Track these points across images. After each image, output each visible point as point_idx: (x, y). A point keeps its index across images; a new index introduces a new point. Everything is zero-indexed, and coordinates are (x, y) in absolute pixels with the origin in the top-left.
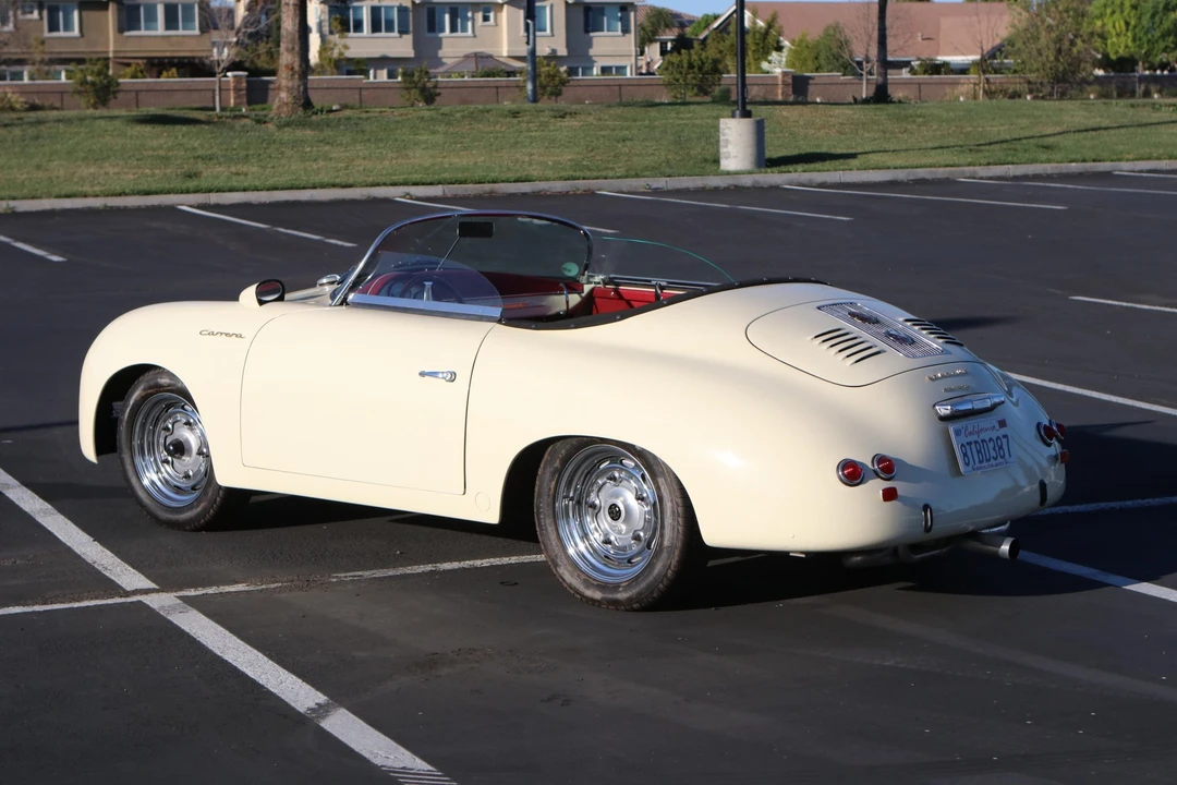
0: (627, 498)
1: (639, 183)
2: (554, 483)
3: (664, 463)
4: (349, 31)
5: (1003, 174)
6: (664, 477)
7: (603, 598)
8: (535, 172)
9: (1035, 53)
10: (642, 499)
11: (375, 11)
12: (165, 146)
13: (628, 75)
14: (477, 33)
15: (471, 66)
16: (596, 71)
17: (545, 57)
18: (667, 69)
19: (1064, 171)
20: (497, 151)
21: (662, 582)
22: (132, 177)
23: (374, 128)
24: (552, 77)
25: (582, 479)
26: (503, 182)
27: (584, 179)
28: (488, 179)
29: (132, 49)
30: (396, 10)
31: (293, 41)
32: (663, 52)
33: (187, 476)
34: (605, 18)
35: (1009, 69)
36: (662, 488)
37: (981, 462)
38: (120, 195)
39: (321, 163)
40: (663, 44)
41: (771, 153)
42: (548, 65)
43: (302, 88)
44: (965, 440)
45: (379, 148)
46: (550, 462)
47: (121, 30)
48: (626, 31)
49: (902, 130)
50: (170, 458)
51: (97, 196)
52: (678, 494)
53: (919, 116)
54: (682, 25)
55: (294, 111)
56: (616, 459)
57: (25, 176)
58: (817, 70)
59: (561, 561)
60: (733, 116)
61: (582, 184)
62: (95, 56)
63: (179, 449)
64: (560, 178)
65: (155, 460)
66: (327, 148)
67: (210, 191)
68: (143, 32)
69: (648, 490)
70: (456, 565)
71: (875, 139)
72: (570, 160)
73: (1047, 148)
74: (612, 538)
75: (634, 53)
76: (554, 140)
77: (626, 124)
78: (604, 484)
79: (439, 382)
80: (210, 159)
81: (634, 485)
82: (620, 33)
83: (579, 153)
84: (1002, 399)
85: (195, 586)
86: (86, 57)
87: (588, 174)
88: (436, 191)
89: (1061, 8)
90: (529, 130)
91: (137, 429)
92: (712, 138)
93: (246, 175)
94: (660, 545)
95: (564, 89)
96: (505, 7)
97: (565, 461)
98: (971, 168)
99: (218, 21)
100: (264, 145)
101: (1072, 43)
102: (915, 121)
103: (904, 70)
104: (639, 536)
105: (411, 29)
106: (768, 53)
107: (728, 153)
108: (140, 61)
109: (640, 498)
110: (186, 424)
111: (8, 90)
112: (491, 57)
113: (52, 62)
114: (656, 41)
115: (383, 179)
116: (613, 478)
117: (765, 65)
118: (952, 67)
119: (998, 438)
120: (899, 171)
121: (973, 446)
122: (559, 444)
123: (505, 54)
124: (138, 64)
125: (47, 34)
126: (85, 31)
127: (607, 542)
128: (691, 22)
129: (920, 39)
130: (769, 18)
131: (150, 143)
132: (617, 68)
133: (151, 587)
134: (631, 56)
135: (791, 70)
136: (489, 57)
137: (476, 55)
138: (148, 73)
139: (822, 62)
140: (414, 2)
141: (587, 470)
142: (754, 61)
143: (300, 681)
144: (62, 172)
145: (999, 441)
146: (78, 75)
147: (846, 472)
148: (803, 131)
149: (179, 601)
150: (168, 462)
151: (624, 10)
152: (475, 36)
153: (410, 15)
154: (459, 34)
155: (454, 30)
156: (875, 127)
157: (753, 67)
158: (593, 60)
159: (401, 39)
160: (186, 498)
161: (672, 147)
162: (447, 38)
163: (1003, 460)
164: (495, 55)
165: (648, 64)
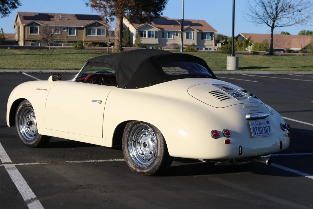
0: (149, 141)
2: (128, 135)
3: (159, 130)
4: (142, 37)
6: (158, 134)
7: (140, 172)
11: (149, 32)
12: (83, 58)
13: (212, 50)
14: (175, 38)
15: (173, 47)
16: (204, 49)
17: (191, 45)
18: (221, 49)
21: (157, 167)
22: (73, 65)
25: (136, 134)
29: (89, 39)
30: (154, 32)
31: (118, 33)
32: (222, 44)
33: (33, 132)
34: (207, 35)
35: (309, 52)
36: (158, 137)
38: (69, 69)
41: (239, 66)
42: (192, 47)
46: (127, 129)
47: (86, 35)
48: (212, 39)
49: (276, 62)
50: (29, 126)
51: (63, 69)
52: (162, 139)
53: (281, 59)
54: (226, 39)
56: (146, 128)
57: (46, 64)
58: (260, 51)
59: (129, 160)
60: (230, 56)
62: (79, 41)
63: (31, 123)
65: (25, 127)
68: (92, 35)
69: (154, 138)
70: (104, 160)
71: (268, 64)
74: (144, 153)
75: (213, 45)
78: (143, 136)
79: (97, 103)
81: (151, 137)
82: (210, 40)
84: (268, 115)
86: (77, 41)
91: (20, 117)
92: (225, 61)
94: (157, 156)
97: (131, 129)
98: (293, 72)
102: (279, 60)
103: (282, 51)
104: (152, 153)
105: (158, 37)
106: (248, 46)
107: (229, 65)
108: (90, 42)
109: (152, 141)
110: (33, 116)
113: (69, 42)
114: (220, 43)
116: (145, 134)
117: (246, 49)
118: (294, 51)
120: (274, 72)
121: (257, 129)
122: (129, 123)
125: (68, 35)
126: (78, 35)
128: (229, 38)
129: (286, 44)
130: (249, 37)
131: (80, 57)
132: (209, 48)
133: (10, 162)
134: (213, 46)
135: (253, 50)
136: (177, 45)
137: (174, 44)
138: (92, 45)
139: (261, 48)
140: (159, 30)
141: (138, 132)
142: (244, 48)
143: (32, 191)
144: (56, 63)
145: (266, 128)
146: (75, 45)
147: (214, 134)
148: (249, 61)
149: (15, 166)
150: (28, 127)
151: (212, 34)
152: (174, 39)
153: (158, 33)
154: (170, 38)
155: (169, 37)
156: (269, 61)
157: (244, 49)
158: (204, 46)
159: (155, 40)
160: (32, 138)
161: (215, 64)
162: (167, 40)
163: (267, 134)
164: (179, 44)
165: (218, 48)
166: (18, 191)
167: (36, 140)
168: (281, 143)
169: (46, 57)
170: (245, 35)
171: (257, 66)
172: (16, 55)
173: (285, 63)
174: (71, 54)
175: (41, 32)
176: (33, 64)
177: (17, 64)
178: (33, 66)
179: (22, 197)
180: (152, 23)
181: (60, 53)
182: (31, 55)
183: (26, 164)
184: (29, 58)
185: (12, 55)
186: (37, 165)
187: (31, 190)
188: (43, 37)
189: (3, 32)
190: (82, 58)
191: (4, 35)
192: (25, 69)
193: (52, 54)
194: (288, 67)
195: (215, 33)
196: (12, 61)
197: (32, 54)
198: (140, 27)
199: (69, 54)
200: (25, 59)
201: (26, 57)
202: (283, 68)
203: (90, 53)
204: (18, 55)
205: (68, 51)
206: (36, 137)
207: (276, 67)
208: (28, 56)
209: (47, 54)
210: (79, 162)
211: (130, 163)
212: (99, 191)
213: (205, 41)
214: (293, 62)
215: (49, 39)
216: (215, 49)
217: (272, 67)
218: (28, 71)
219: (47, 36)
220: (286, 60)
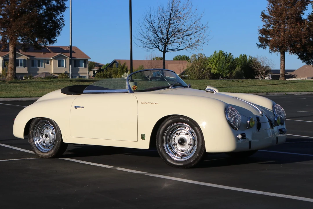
9: (193, 73)
13: (86, 79)
16: (77, 77)
17: (64, 73)
30: (23, 61)
31: (12, 61)
34: (80, 63)
39: (22, 92)
40: (94, 72)
42: (65, 75)
43: (14, 73)
45: (37, 88)
48: (85, 67)
54: (99, 66)
55: (12, 79)
66: (23, 88)
75: (87, 73)
89: (200, 62)
96: (53, 60)
100: (6, 87)
101: (203, 71)
105: (27, 66)
106: (124, 73)
114: (92, 70)
117: (123, 76)
123: (53, 73)
128: (102, 66)
132: (83, 76)
136: (49, 73)
137: (45, 72)
140: (28, 58)
142: (119, 75)
151: (85, 61)
152: (45, 67)
153: (27, 62)
154: (41, 67)
155: (39, 66)
157: (119, 77)
158: (78, 75)
159: (24, 68)
162: (38, 68)
164: (50, 73)
170: (120, 61)
180: (20, 50)
195: (89, 60)
198: (6, 55)
213: (79, 69)
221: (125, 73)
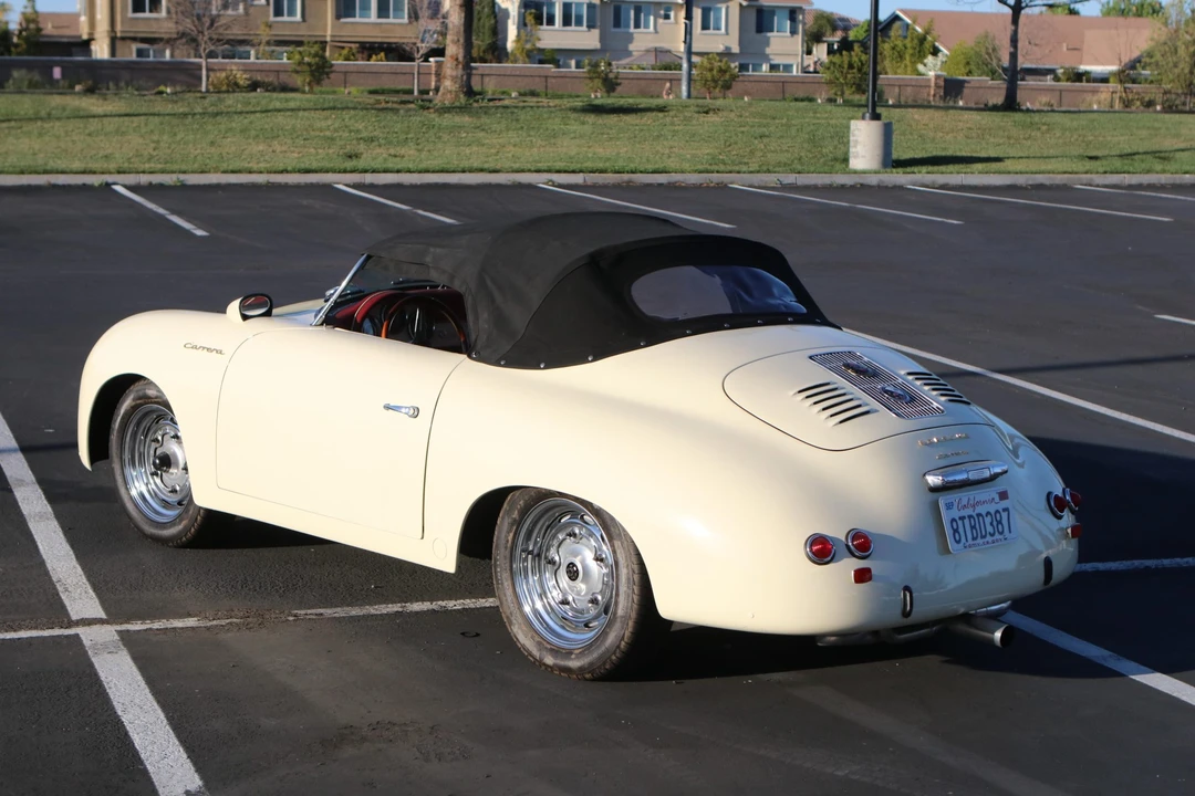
0: (585, 556)
1: (771, 179)
2: (511, 535)
3: (624, 530)
4: (541, 24)
5: (1119, 183)
6: (621, 540)
7: (555, 665)
8: (672, 164)
9: (1171, 65)
10: (602, 560)
11: (567, 7)
12: (331, 128)
13: (795, 73)
14: (658, 29)
15: (651, 60)
16: (765, 67)
17: (718, 54)
18: (829, 68)
19: (1178, 182)
20: (640, 142)
21: (614, 653)
22: (296, 155)
23: (528, 118)
24: (722, 71)
25: (543, 531)
26: (641, 172)
27: (718, 172)
28: (627, 169)
29: (346, 34)
30: (585, 7)
31: (458, 33)
32: (830, 51)
33: (174, 491)
34: (776, 18)
35: (1146, 80)
36: (618, 552)
37: (974, 539)
38: (282, 172)
40: (830, 46)
41: (899, 153)
42: (721, 61)
43: (465, 77)
44: (955, 513)
45: (529, 136)
46: (509, 512)
47: (338, 17)
48: (793, 32)
49: (1027, 136)
50: (159, 472)
51: (261, 172)
52: (634, 559)
53: (1044, 124)
54: (846, 29)
55: (457, 96)
56: (577, 515)
57: (199, 151)
58: (969, 74)
60: (863, 118)
61: (716, 177)
62: (314, 39)
63: (165, 462)
64: (695, 171)
65: (146, 471)
67: (366, 171)
68: (357, 19)
69: (606, 550)
70: (427, 606)
71: (999, 145)
72: (708, 154)
73: (1164, 159)
74: (570, 599)
75: (800, 51)
76: (694, 135)
77: (765, 121)
78: (564, 540)
80: (372, 141)
81: (594, 544)
82: (788, 34)
83: (717, 148)
84: (1005, 468)
85: (142, 618)
86: (305, 39)
87: (722, 167)
88: (578, 179)
90: (672, 124)
91: (128, 439)
92: (843, 137)
93: (403, 156)
94: (615, 613)
95: (734, 83)
96: (684, 6)
97: (524, 513)
98: (1088, 176)
99: (419, 12)
102: (1039, 129)
103: (1049, 77)
104: (596, 599)
105: (599, 24)
106: (925, 57)
107: (857, 152)
108: (353, 45)
109: (599, 559)
110: (173, 437)
111: (234, 68)
112: (669, 51)
113: (277, 43)
114: (823, 42)
115: (529, 166)
116: (572, 535)
117: (920, 67)
118: (1092, 76)
119: (997, 511)
120: (1019, 176)
121: (966, 521)
122: (517, 493)
124: (351, 48)
125: (273, 18)
126: (307, 17)
127: (565, 602)
128: (855, 26)
129: (1065, 49)
130: (926, 25)
131: (318, 124)
132: (784, 66)
133: (99, 616)
134: (797, 55)
135: (944, 73)
137: (656, 49)
138: (359, 56)
139: (973, 67)
140: (602, 1)
141: (547, 524)
142: (908, 63)
143: (185, 756)
144: (233, 149)
145: (998, 515)
146: (297, 57)
147: (815, 548)
148: (931, 134)
149: (117, 637)
150: (157, 475)
151: (793, 13)
152: (656, 31)
153: (598, 10)
154: (642, 30)
155: (637, 26)
156: (1001, 133)
157: (910, 69)
158: (766, 58)
159: (587, 34)
160: (172, 513)
161: (805, 145)
162: (632, 34)
163: (1001, 537)
164: (673, 50)
165: (815, 63)
166: (136, 754)
167: (184, 522)
168: (1048, 563)
169: (195, 126)
170: (915, 15)
171: (959, 154)
172: (88, 117)
173: (1061, 141)
174: (288, 110)
175: (173, 10)
176: (151, 151)
177: (94, 152)
178: (151, 158)
179: (152, 783)
181: (247, 109)
182: (142, 118)
183: (156, 625)
184: (134, 131)
185: (75, 117)
186: (192, 628)
187: (181, 750)
188: (181, 28)
189: (33, 7)
190: (328, 128)
191: (40, 19)
192: (124, 172)
193: (217, 114)
194: (1071, 157)
195: (807, 8)
196: (74, 142)
197: (145, 115)
199: (279, 110)
200: (123, 134)
201: (126, 124)
202: (1053, 160)
203: (355, 108)
204: (94, 117)
205: (277, 99)
206: (186, 510)
207: (1028, 157)
208: (132, 122)
209: (200, 114)
210: (340, 612)
211: (520, 632)
212: (418, 754)
213: (769, 38)
214: (1091, 138)
215: (204, 35)
216: (805, 64)
217: (1014, 158)
218: (131, 179)
219: (195, 26)
220: (1064, 129)
221: (930, 58)
